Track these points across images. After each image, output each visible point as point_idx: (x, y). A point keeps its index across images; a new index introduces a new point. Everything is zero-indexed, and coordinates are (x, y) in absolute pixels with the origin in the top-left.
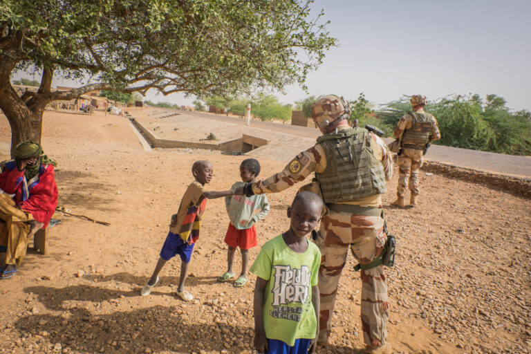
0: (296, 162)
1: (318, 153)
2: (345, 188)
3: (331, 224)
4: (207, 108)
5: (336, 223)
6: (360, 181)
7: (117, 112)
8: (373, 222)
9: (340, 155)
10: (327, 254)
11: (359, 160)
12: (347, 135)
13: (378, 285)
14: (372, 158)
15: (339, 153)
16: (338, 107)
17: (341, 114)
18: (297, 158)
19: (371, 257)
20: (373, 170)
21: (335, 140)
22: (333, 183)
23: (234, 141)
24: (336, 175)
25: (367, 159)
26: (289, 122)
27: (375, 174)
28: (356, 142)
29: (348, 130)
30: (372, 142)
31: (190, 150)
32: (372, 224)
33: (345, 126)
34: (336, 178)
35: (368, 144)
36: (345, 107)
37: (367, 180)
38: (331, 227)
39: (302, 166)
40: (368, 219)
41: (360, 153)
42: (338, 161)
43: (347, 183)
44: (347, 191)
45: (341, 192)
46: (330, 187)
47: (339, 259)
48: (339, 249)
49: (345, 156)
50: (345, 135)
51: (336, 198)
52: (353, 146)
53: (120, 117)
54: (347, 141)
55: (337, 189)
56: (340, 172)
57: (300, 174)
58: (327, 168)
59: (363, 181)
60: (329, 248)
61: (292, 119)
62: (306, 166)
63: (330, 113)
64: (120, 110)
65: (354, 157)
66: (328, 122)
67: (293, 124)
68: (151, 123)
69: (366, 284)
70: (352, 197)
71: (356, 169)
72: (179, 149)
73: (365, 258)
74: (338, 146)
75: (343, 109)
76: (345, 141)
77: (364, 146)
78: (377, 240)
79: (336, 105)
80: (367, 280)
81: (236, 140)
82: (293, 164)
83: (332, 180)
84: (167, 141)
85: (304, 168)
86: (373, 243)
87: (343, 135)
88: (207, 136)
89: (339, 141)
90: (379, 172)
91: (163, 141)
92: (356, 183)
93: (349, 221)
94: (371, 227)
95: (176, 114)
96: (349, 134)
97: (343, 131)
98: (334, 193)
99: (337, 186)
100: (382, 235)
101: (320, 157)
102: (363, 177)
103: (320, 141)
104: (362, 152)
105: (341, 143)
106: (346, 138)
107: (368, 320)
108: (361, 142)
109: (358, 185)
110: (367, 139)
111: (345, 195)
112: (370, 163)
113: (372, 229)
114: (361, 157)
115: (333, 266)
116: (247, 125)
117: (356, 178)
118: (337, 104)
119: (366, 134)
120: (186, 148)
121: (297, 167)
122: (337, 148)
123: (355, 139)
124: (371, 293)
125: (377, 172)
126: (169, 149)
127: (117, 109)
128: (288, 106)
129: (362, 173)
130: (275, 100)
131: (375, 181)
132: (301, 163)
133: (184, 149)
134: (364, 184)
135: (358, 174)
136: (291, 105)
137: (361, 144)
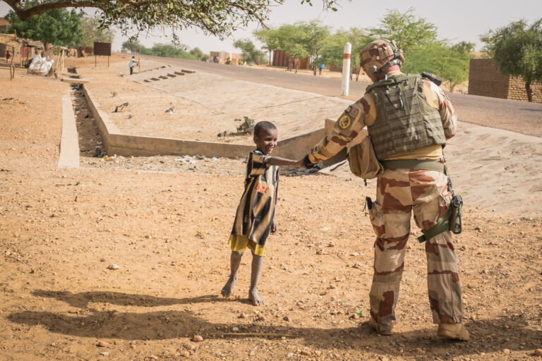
0: (346, 117)
1: (367, 102)
2: (397, 137)
3: (388, 185)
4: (269, 56)
5: (393, 183)
6: (413, 129)
7: (45, 69)
8: (434, 177)
9: (390, 101)
10: (386, 223)
11: (410, 106)
12: (397, 81)
13: (445, 255)
14: (425, 105)
15: (389, 99)
16: (386, 52)
17: (390, 59)
18: (346, 112)
19: (434, 219)
20: (426, 117)
21: (384, 87)
22: (384, 134)
23: (304, 136)
24: (387, 124)
25: (419, 105)
26: (464, 86)
27: (429, 122)
28: (407, 88)
29: (398, 76)
30: (425, 87)
31: (193, 161)
32: (433, 180)
33: (396, 72)
34: (387, 128)
35: (420, 90)
36: (394, 52)
37: (421, 128)
38: (388, 189)
39: (353, 119)
40: (428, 174)
41: (411, 98)
42: (388, 109)
43: (399, 133)
44: (399, 141)
45: (393, 143)
46: (381, 139)
47: (401, 227)
48: (400, 215)
49: (396, 102)
50: (395, 80)
51: (388, 150)
52: (403, 92)
53: (50, 81)
54: (397, 87)
55: (389, 140)
56: (390, 120)
57: (352, 129)
58: (377, 118)
59: (416, 129)
60: (387, 215)
61: (470, 81)
62: (358, 118)
63: (378, 58)
64: (50, 64)
65: (405, 103)
66: (375, 67)
67: (472, 90)
68: (114, 94)
69: (432, 255)
70: (405, 148)
71: (407, 117)
72: (165, 158)
73: (428, 221)
74: (388, 92)
75: (392, 53)
76: (395, 87)
77: (415, 92)
78: (440, 198)
79: (384, 50)
80: (432, 250)
81: (309, 135)
82: (342, 120)
83: (383, 129)
84: (135, 139)
85: (356, 122)
86: (436, 202)
87: (393, 81)
88: (238, 124)
89: (388, 87)
90: (434, 120)
91: (128, 139)
92: (409, 131)
93: (407, 179)
94: (432, 183)
95: (183, 73)
96: (399, 80)
97: (393, 77)
98: (386, 146)
99: (389, 136)
100: (446, 193)
101: (369, 106)
102: (416, 125)
103: (369, 90)
104: (413, 98)
105: (390, 89)
106: (396, 84)
107: (436, 295)
108: (412, 87)
109: (410, 134)
110: (419, 85)
111: (398, 145)
112: (423, 110)
113: (434, 186)
114: (413, 103)
115: (395, 237)
116: (343, 95)
117: (408, 125)
118: (386, 48)
119: (418, 79)
120: (182, 155)
121: (347, 122)
122: (386, 95)
123: (405, 84)
124: (437, 263)
125: (431, 120)
126: (139, 159)
127: (43, 63)
128: (463, 48)
129: (415, 121)
130: (429, 34)
131: (430, 129)
132: (350, 117)
133: (177, 159)
134: (417, 132)
135: (410, 122)
136: (469, 46)
137: (412, 90)
